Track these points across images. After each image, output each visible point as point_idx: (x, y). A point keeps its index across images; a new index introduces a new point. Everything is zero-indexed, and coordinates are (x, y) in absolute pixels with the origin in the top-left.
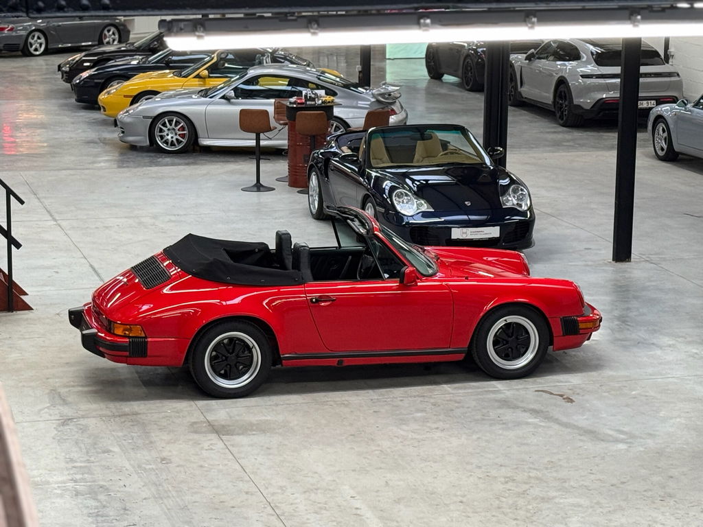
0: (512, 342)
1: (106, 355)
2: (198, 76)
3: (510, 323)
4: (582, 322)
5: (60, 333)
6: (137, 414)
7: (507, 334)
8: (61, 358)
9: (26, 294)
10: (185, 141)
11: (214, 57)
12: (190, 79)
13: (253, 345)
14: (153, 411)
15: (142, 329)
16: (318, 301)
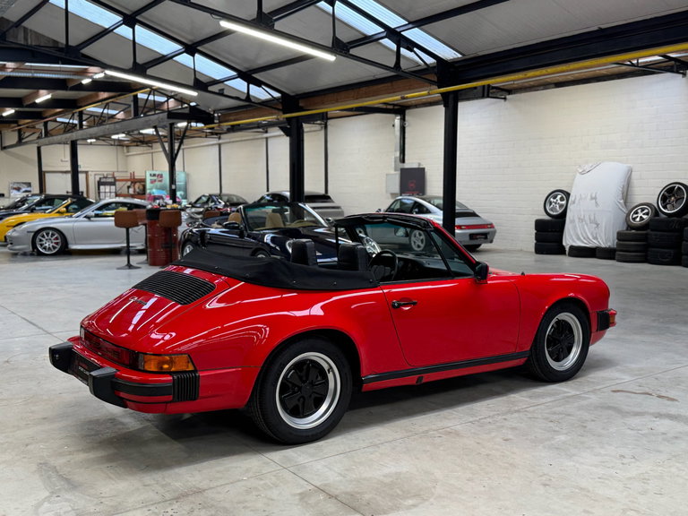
0: (563, 340)
1: (128, 402)
2: (59, 212)
3: (559, 321)
7: (558, 333)
10: (58, 247)
11: (69, 201)
12: (53, 215)
13: (331, 367)
14: (222, 482)
15: (191, 360)
16: (400, 305)
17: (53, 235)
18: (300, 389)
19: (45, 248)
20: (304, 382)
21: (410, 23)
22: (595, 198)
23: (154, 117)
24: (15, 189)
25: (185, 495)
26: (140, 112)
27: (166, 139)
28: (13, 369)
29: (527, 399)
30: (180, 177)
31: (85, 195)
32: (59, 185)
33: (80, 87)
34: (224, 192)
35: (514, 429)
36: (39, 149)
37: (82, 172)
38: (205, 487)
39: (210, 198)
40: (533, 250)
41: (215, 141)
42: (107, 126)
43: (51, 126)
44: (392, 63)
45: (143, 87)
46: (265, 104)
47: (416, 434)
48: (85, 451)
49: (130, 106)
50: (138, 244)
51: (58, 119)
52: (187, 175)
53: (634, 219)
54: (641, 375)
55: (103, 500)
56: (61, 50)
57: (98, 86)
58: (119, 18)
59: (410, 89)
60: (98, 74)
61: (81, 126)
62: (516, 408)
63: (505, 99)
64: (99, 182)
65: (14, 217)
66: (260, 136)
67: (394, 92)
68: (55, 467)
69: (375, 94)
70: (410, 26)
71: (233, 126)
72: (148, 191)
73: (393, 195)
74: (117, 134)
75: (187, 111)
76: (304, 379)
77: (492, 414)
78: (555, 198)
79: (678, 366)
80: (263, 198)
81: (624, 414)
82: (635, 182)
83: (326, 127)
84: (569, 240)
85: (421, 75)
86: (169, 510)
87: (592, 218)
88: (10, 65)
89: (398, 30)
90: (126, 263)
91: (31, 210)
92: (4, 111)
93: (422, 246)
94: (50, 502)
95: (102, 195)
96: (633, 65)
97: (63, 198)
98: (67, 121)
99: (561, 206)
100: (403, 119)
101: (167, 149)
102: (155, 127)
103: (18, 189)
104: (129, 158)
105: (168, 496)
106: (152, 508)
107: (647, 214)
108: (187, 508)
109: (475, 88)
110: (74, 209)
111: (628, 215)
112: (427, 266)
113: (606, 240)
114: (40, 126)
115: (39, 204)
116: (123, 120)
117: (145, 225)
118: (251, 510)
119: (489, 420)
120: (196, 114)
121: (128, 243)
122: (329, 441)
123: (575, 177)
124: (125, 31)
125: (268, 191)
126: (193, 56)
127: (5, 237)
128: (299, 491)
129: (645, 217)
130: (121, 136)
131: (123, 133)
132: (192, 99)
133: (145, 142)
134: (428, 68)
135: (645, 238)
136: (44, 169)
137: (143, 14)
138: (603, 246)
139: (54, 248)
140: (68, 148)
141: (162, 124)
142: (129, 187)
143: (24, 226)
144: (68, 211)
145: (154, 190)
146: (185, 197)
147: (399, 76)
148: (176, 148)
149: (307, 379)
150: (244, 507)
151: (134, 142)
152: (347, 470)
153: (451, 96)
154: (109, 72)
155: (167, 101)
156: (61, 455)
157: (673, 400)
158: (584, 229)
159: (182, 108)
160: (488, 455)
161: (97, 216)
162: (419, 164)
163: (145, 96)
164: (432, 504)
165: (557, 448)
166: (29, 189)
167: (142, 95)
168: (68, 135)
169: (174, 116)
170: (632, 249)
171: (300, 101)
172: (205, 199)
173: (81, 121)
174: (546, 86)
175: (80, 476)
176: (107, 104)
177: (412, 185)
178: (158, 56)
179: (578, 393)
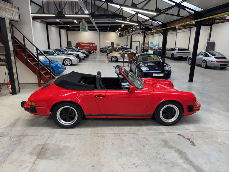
0: (169, 113)
3: (169, 107)
4: (195, 107)
6: (26, 136)
7: (167, 111)
10: (116, 60)
14: (33, 134)
15: (35, 103)
16: (98, 97)
25: (22, 136)
64: (142, 44)
66: (175, 32)
70: (183, 1)
83: (191, 30)
86: (13, 139)
89: (180, 3)
93: (205, 66)
100: (211, 27)
108: (16, 140)
120: (147, 29)
121: (123, 61)
145: (151, 46)
162: (214, 41)
171: (167, 25)
177: (210, 47)
179: (165, 132)
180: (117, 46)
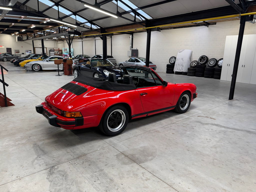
1: (61, 127)
2: (39, 59)
3: (184, 97)
4: (196, 95)
5: (27, 113)
6: (85, 155)
8: (32, 124)
9: (11, 100)
10: (39, 69)
11: (42, 56)
12: (37, 60)
13: (123, 113)
14: (91, 151)
15: (81, 113)
16: (143, 95)
17: (37, 66)
18: (114, 120)
19: (35, 69)
20: (115, 118)
21: (139, 8)
22: (183, 59)
23: (64, 33)
24: (27, 52)
25: (81, 156)
26: (60, 32)
27: (68, 39)
28: (26, 109)
29: (175, 119)
30: (72, 50)
31: (46, 55)
32: (39, 51)
33: (43, 24)
34: (84, 54)
35: (174, 129)
36: (33, 41)
37: (45, 48)
38: (87, 153)
39: (80, 56)
40: (166, 72)
41: (81, 40)
42: (52, 35)
43: (36, 35)
44: (133, 19)
45: (62, 24)
46: (96, 30)
47: (147, 132)
48: (48, 139)
49: (57, 30)
50: (61, 69)
51: (38, 33)
52: (74, 49)
53: (192, 65)
54: (204, 111)
55: (54, 159)
56: (37, 13)
57: (48, 24)
58: (54, 4)
59: (137, 27)
60: (49, 20)
61: (44, 35)
62: (173, 122)
63: (160, 31)
64: (50, 51)
65: (27, 60)
66: (93, 39)
67: (132, 28)
68: (39, 146)
69: (127, 28)
70: (139, 9)
71: (86, 36)
72: (63, 53)
73: (129, 57)
74: (54, 37)
75: (74, 32)
76: (115, 117)
77: (167, 124)
78: (172, 59)
79: (213, 108)
80: (94, 56)
81: (203, 124)
82: (193, 55)
83: (111, 37)
84: (175, 70)
85: (141, 23)
86: (76, 162)
87: (182, 64)
88: (23, 17)
89: (135, 10)
90: (58, 74)
91: (31, 58)
92: (22, 30)
94: (37, 160)
95: (51, 54)
96: (195, 23)
97: (40, 55)
98: (40, 33)
99: (174, 61)
100: (132, 36)
101: (68, 42)
102: (65, 36)
103: (28, 52)
104: (58, 44)
105: (75, 157)
106: (71, 162)
107: (196, 63)
108: (82, 162)
109: (156, 28)
110: (43, 58)
111: (191, 64)
112: (148, 81)
113: (185, 70)
114: (33, 35)
115: (34, 56)
116: (56, 34)
117: (63, 64)
118: (102, 162)
119: (166, 126)
120: (76, 32)
121: (58, 68)
122: (122, 134)
123: (177, 53)
124: (55, 8)
125: (96, 54)
126: (76, 16)
127: (24, 66)
128: (116, 154)
129: (195, 64)
130: (55, 38)
131: (56, 37)
132: (75, 28)
133: (62, 40)
134: (143, 21)
135: (195, 70)
136: (35, 47)
137: (61, 3)
138: (184, 72)
139: (38, 69)
140: (41, 41)
141: (67, 35)
142: (58, 52)
143: (29, 63)
144: (41, 59)
145: (65, 53)
146: (73, 55)
147: (135, 23)
148: (71, 42)
149: (116, 117)
150: (100, 161)
151: (59, 40)
152: (129, 146)
153: (149, 30)
154: (51, 20)
155: (68, 29)
156: (40, 141)
157: (214, 119)
158: (179, 67)
159: (72, 31)
160: (169, 139)
161: (49, 61)
162: (137, 49)
163: (62, 27)
164: (157, 159)
165: (188, 137)
166: (31, 52)
167: (61, 27)
168: (41, 37)
169: (70, 33)
170: (191, 73)
171: (106, 30)
172: (79, 56)
173: (44, 34)
174: (171, 28)
175: (47, 149)
176: (51, 29)
177: (135, 54)
178: (65, 15)
179: (188, 117)
180: (16, 53)
